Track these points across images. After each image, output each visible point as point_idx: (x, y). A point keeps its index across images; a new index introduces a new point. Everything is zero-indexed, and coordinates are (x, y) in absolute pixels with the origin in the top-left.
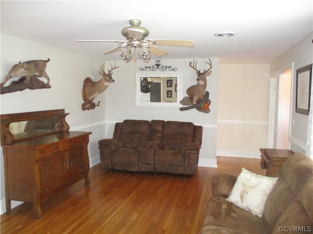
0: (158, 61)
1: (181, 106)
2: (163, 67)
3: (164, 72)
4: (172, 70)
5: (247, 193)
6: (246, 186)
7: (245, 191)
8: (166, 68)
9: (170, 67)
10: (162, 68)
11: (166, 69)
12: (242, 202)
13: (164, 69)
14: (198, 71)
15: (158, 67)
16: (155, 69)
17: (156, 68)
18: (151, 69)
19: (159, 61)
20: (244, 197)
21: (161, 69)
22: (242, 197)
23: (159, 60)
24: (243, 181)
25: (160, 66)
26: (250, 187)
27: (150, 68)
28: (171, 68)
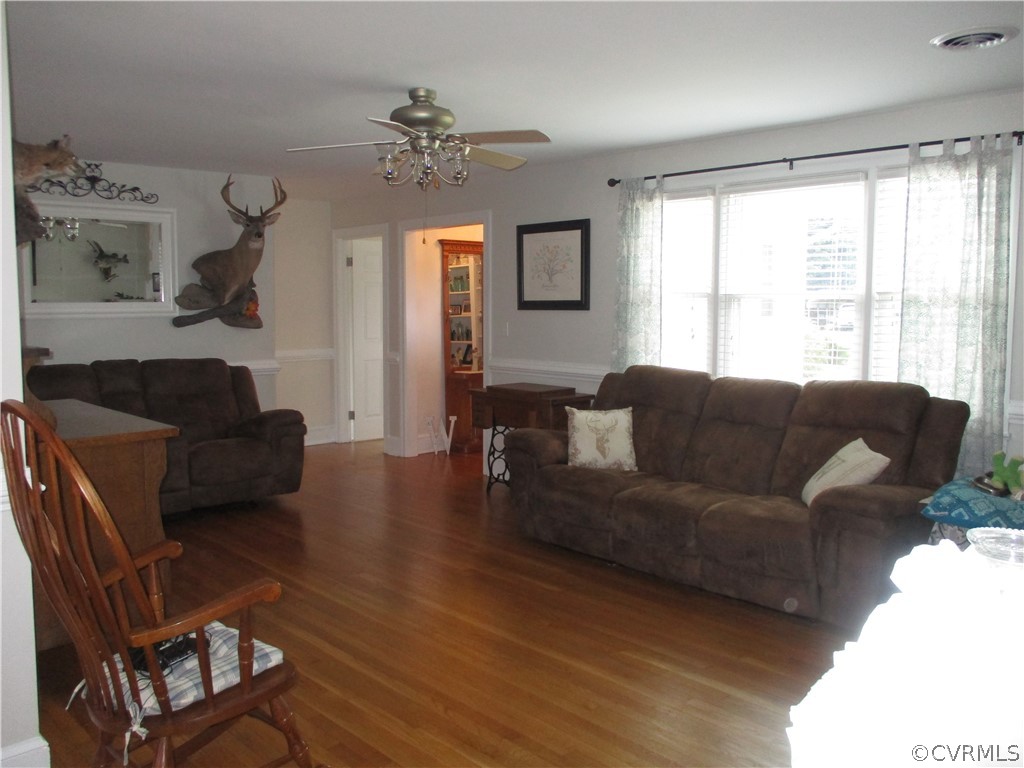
0: (93, 167)
1: (177, 312)
2: (112, 188)
3: (116, 204)
4: (142, 200)
5: (607, 441)
6: (598, 430)
7: (603, 437)
8: (120, 192)
9: (136, 189)
10: (109, 189)
11: (122, 196)
12: (605, 457)
13: (115, 193)
14: (240, 211)
15: (93, 187)
16: (81, 192)
17: (85, 187)
18: (69, 188)
19: (97, 166)
20: (604, 448)
21: (105, 194)
22: (601, 449)
23: (97, 163)
24: (590, 424)
25: (102, 183)
26: (608, 430)
27: (64, 187)
28: (137, 194)
